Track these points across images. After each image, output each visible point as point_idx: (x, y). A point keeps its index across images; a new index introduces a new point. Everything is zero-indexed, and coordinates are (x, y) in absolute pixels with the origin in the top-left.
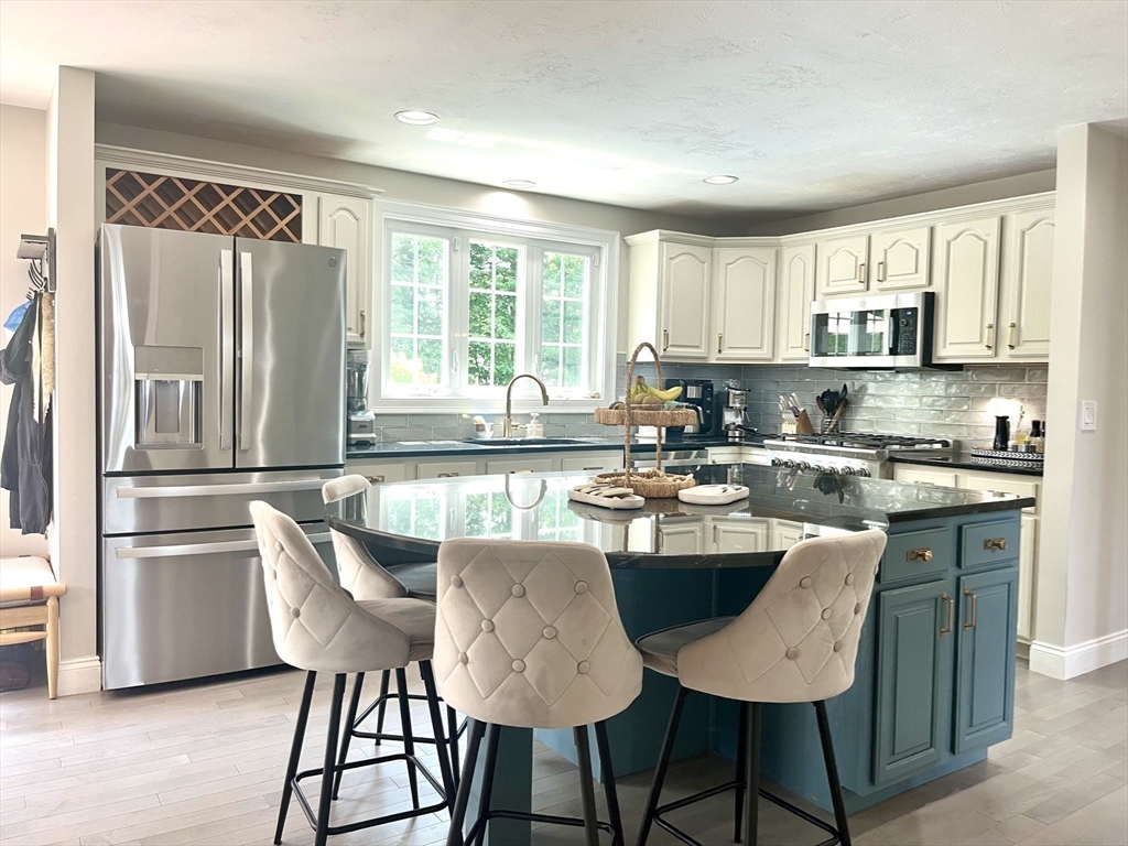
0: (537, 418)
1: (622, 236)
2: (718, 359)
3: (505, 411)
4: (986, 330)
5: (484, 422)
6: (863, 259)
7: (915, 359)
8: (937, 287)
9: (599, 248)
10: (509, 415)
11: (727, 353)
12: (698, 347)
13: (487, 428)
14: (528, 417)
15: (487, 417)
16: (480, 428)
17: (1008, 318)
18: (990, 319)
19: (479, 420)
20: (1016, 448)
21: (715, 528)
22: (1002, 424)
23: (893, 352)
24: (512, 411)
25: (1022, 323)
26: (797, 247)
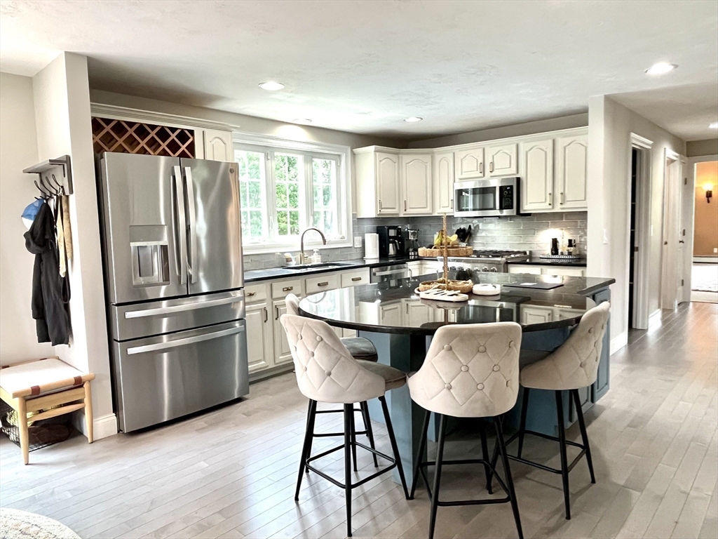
0: (317, 252)
1: (352, 149)
2: (404, 214)
3: (300, 249)
4: (548, 196)
5: (291, 257)
6: (481, 160)
7: (513, 212)
8: (521, 175)
9: (339, 155)
10: (302, 251)
11: (409, 211)
12: (394, 208)
13: (293, 260)
14: (311, 252)
15: (293, 253)
16: (288, 260)
17: (559, 190)
18: (549, 190)
19: (288, 255)
20: (562, 254)
21: (407, 305)
22: (555, 242)
23: (501, 208)
24: (304, 249)
25: (566, 192)
26: (444, 154)
